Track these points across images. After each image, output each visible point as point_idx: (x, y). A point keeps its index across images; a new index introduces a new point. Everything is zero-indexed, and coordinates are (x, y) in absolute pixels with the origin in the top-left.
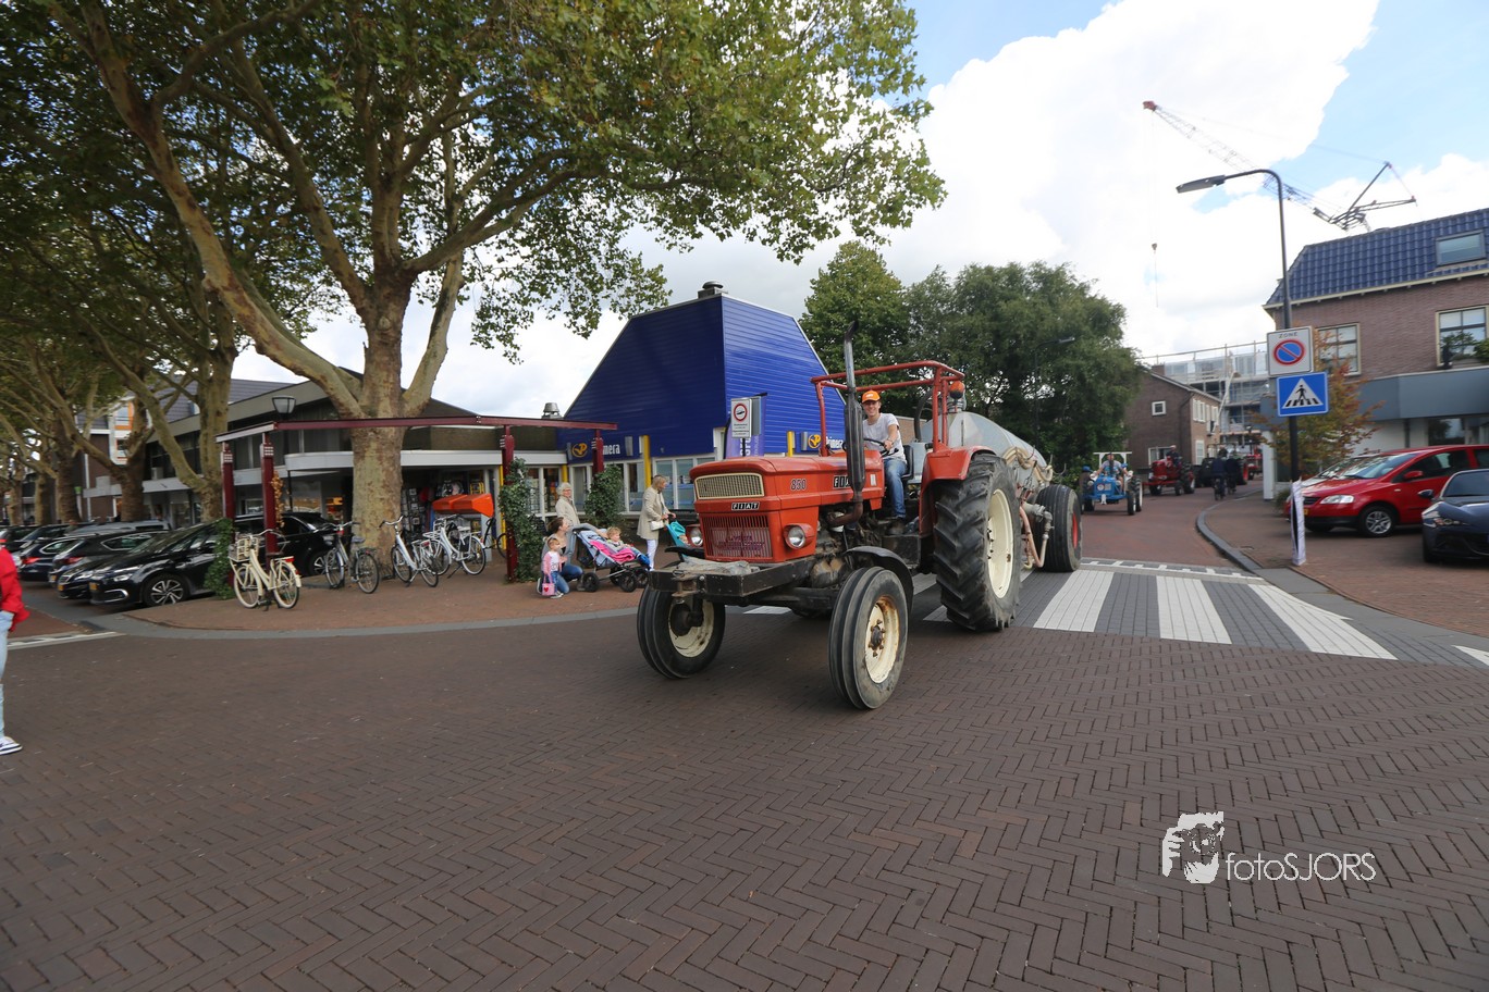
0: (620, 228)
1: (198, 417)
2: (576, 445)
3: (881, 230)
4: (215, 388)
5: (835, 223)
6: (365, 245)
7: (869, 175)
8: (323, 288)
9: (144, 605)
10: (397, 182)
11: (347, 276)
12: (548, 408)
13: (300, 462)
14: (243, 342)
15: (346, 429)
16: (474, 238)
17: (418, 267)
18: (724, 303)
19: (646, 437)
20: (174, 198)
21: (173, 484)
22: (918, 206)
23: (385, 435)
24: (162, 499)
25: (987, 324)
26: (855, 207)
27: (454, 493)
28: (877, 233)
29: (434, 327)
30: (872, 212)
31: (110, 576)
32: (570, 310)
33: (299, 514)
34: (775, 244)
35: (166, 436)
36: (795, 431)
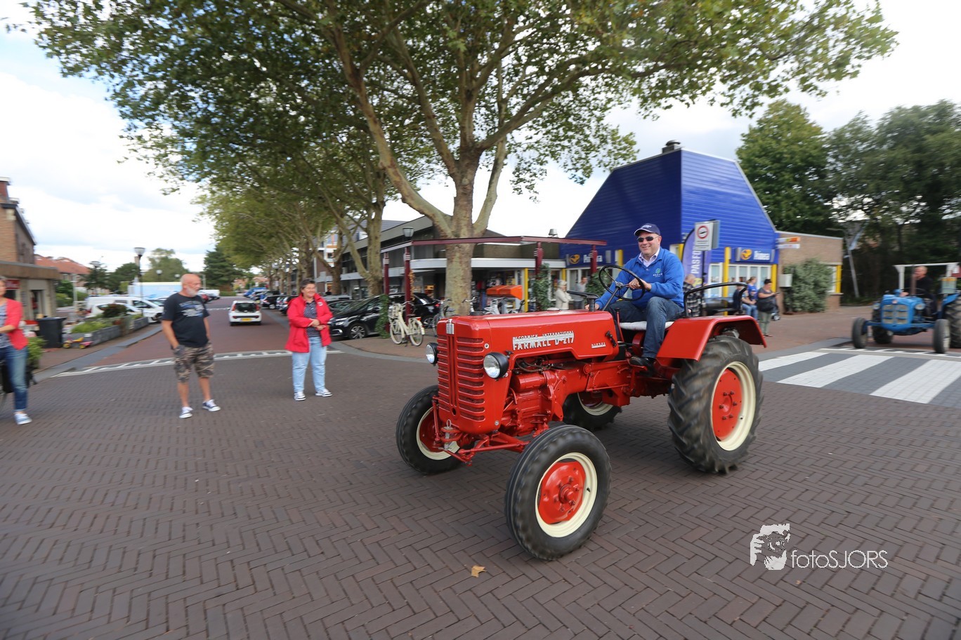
1: (367, 240)
2: (572, 255)
4: (375, 224)
6: (449, 138)
8: (427, 165)
9: (349, 339)
11: (445, 155)
12: (551, 233)
13: (418, 265)
15: (444, 244)
16: (517, 124)
17: (485, 146)
18: (683, 155)
19: (620, 251)
20: (368, 119)
21: (354, 276)
23: (464, 248)
24: (348, 283)
25: (909, 156)
26: (803, 69)
27: (497, 284)
29: (491, 183)
34: (730, 106)
35: (353, 250)
36: (731, 247)
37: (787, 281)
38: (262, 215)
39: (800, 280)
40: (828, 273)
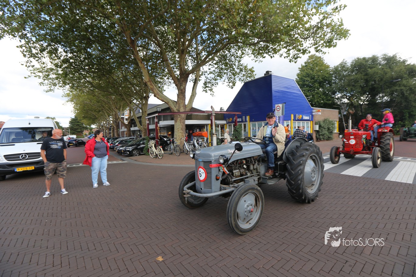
0: (241, 58)
1: (141, 113)
2: (229, 118)
3: (325, 49)
4: (145, 106)
5: (309, 49)
6: (177, 68)
7: (321, 32)
8: (167, 80)
9: (132, 156)
10: (185, 51)
11: (173, 76)
12: (221, 109)
13: (163, 123)
14: (150, 94)
15: (173, 115)
16: (203, 64)
17: (190, 73)
18: (272, 76)
19: (249, 116)
20: (138, 61)
21: (136, 128)
22: (339, 40)
23: (182, 116)
24: (134, 132)
25: (363, 77)
26: (316, 43)
27: (198, 131)
28: (323, 51)
29: (193, 88)
30: (322, 44)
31: (125, 149)
32: (228, 81)
33: (162, 136)
34: (289, 58)
35: (135, 117)
36: (294, 114)
37: (317, 128)
38: (95, 102)
39: (322, 127)
40: (333, 124)
